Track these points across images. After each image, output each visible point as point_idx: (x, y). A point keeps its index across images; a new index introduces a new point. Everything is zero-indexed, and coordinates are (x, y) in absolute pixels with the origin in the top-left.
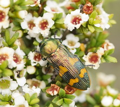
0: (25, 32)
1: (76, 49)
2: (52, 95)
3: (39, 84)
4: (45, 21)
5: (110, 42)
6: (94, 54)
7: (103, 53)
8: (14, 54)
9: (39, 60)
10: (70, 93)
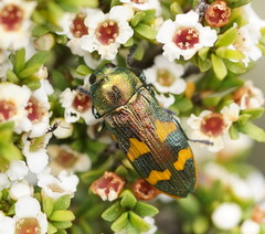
0: (60, 42)
1: (175, 96)
2: (104, 198)
3: (76, 159)
4: (112, 24)
5: (256, 86)
6: (215, 115)
7: (237, 117)
8: (30, 101)
9: (84, 111)
10: (146, 197)
